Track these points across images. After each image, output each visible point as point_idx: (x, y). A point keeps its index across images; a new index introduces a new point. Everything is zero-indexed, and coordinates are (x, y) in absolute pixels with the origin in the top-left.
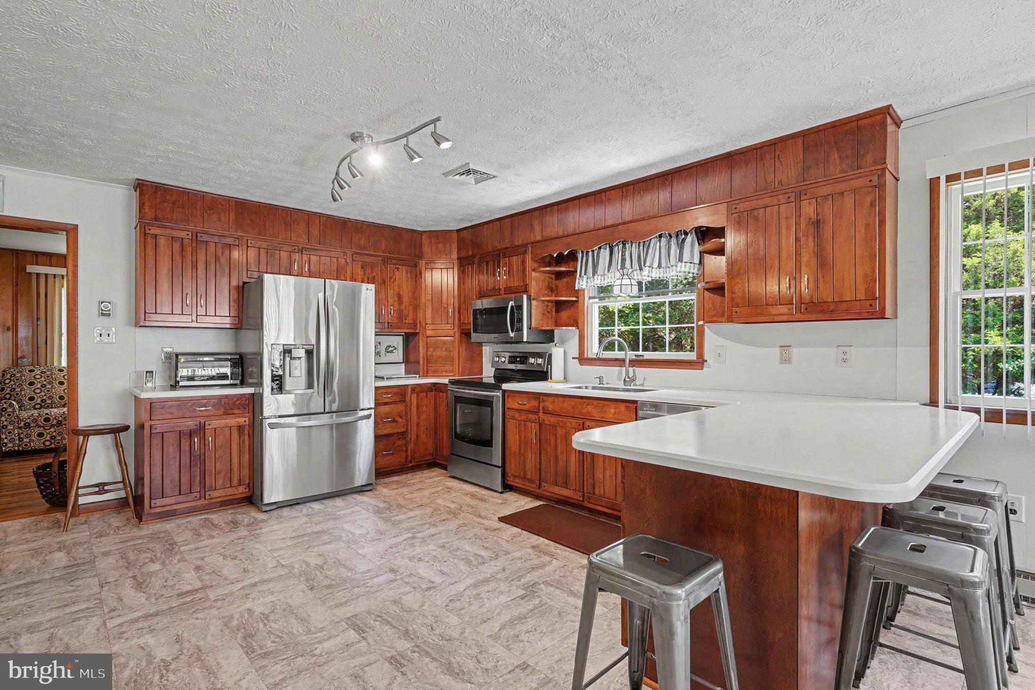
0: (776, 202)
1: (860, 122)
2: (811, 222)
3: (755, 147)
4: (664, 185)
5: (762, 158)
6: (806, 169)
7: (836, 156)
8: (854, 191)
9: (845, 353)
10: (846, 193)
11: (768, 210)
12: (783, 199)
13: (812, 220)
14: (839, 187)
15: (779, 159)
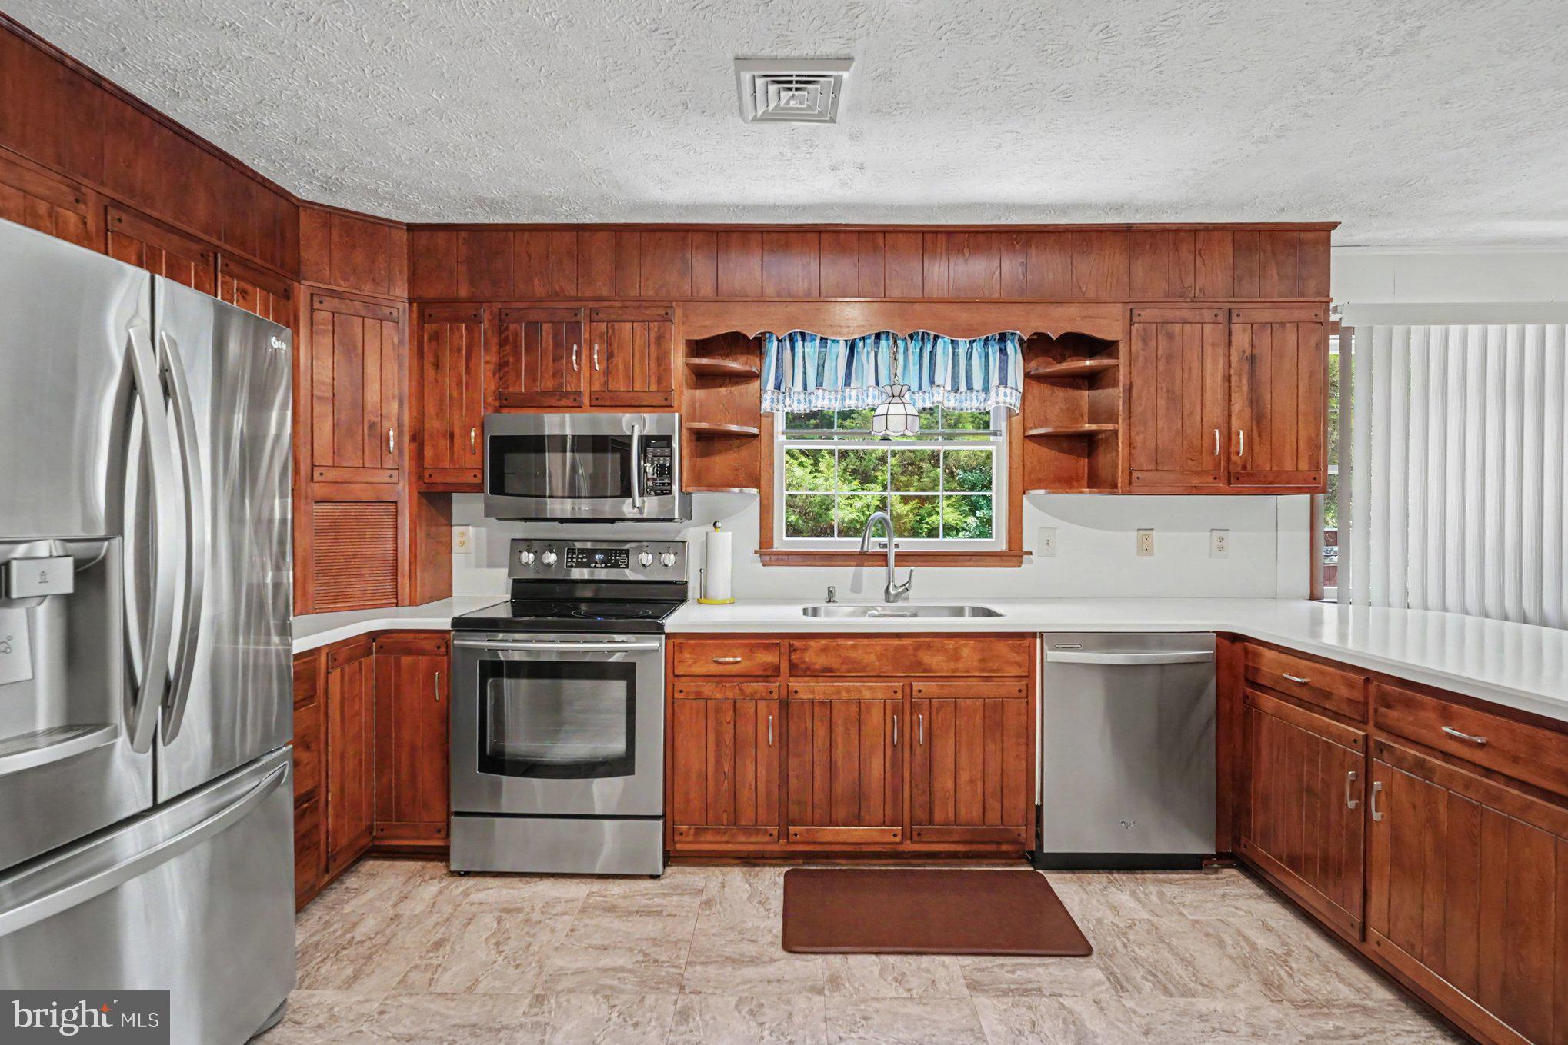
0: (1198, 319)
1: (1302, 235)
2: (1245, 357)
3: (1168, 227)
4: (1011, 248)
5: (1177, 249)
6: (1237, 279)
7: (1275, 272)
8: (1297, 324)
9: (1221, 539)
10: (1288, 325)
11: (1187, 327)
12: (1208, 315)
13: (1247, 354)
14: (1281, 315)
15: (1200, 254)
